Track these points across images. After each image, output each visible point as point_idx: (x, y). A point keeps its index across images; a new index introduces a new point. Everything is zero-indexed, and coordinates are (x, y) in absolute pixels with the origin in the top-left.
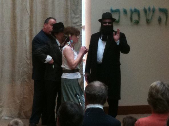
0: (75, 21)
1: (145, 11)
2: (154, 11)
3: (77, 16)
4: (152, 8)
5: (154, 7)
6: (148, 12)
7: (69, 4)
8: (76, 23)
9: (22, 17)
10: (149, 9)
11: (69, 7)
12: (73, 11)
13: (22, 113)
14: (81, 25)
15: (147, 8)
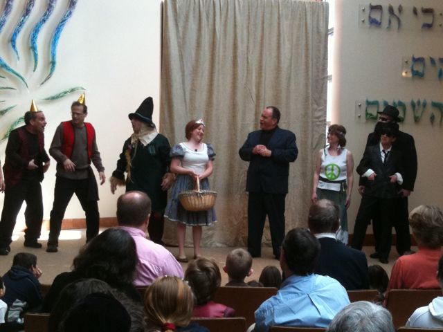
0: (318, 114)
1: (413, 105)
2: (425, 105)
3: (321, 108)
4: (422, 101)
5: (425, 100)
6: (417, 107)
7: (310, 91)
8: (318, 118)
9: (245, 107)
10: (419, 102)
11: (310, 95)
12: (316, 101)
13: (240, 239)
14: (325, 120)
15: (416, 101)
